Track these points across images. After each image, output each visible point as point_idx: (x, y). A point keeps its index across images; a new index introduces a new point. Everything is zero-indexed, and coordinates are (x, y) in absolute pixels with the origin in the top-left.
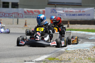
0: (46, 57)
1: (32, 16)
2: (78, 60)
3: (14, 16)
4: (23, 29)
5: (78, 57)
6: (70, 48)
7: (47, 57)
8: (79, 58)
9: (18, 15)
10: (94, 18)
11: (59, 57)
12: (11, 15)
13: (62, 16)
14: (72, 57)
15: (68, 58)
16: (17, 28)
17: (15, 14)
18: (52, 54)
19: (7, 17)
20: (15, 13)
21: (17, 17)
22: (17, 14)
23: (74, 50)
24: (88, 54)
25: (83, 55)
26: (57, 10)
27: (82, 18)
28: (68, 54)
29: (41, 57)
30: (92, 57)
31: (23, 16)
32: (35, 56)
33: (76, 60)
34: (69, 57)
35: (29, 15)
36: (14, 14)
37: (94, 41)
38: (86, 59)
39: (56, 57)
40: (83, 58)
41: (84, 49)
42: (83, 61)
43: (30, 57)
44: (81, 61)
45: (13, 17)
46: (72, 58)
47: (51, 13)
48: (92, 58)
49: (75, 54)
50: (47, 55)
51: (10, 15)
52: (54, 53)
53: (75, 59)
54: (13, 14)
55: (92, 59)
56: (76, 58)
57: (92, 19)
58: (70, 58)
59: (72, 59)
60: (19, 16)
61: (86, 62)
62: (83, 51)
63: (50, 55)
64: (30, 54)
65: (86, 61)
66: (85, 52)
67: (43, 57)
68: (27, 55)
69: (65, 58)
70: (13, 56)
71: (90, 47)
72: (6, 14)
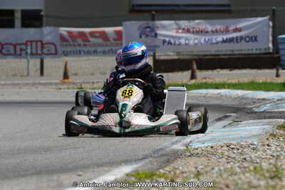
0: (127, 169)
1: (82, 48)
2: (225, 175)
3: (29, 51)
4: (60, 89)
5: (222, 168)
6: (199, 142)
7: (132, 172)
8: (227, 168)
9: (43, 48)
10: (269, 48)
11: (167, 169)
12: (21, 50)
13: (175, 44)
14: (205, 166)
15: (193, 172)
16: (41, 88)
17: (34, 44)
18: (147, 160)
19: (9, 54)
20: (32, 42)
21: (40, 55)
22: (39, 44)
23: (212, 147)
24: (253, 156)
25: (239, 161)
26: (158, 28)
27: (233, 51)
28: (194, 159)
29: (114, 171)
30: (265, 165)
31: (56, 50)
32: (95, 170)
33: (217, 177)
34: (196, 168)
35: (74, 45)
36: (31, 45)
37: (270, 118)
38: (247, 172)
39: (158, 169)
40: (238, 170)
41: (242, 143)
42: (240, 179)
43: (80, 173)
44: (231, 178)
45: (27, 53)
46: (206, 169)
47: (141, 37)
48: (264, 167)
49: (213, 159)
50: (131, 164)
51: (18, 48)
52: (151, 159)
53: (213, 174)
54: (26, 45)
55: (265, 171)
56: (216, 169)
57: (263, 51)
58: (198, 171)
59: (206, 172)
60: (45, 51)
61: (247, 180)
62: (238, 149)
63: (139, 165)
64: (81, 163)
65: (246, 178)
66: (245, 150)
67: (117, 170)
68: (70, 166)
69: (186, 172)
70: (28, 170)
71: (260, 135)
72: (5, 46)
